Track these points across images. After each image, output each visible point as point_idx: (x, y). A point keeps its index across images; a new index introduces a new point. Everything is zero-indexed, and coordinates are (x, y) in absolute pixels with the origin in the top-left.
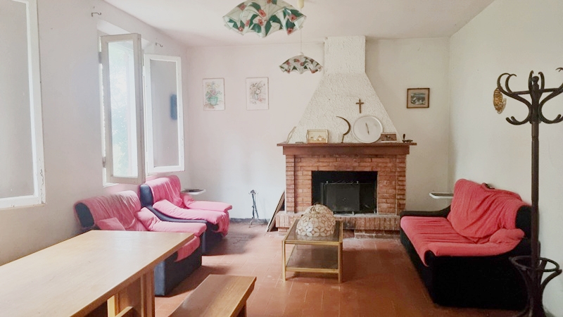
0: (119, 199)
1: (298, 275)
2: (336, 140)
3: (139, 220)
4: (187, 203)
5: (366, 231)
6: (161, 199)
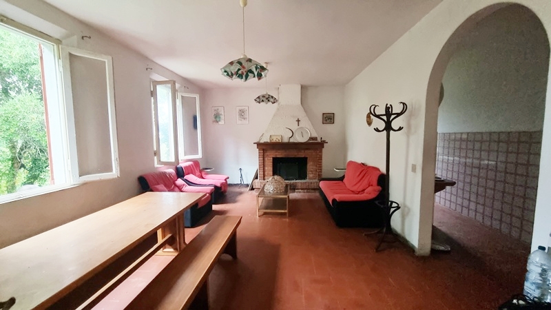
0: (164, 174)
1: (265, 213)
2: (286, 140)
3: (176, 186)
4: (204, 176)
5: (302, 189)
6: (188, 174)
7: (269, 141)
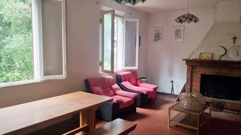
0: (104, 79)
2: (216, 58)
3: (112, 89)
5: (231, 110)
6: (125, 81)
7: (198, 58)
